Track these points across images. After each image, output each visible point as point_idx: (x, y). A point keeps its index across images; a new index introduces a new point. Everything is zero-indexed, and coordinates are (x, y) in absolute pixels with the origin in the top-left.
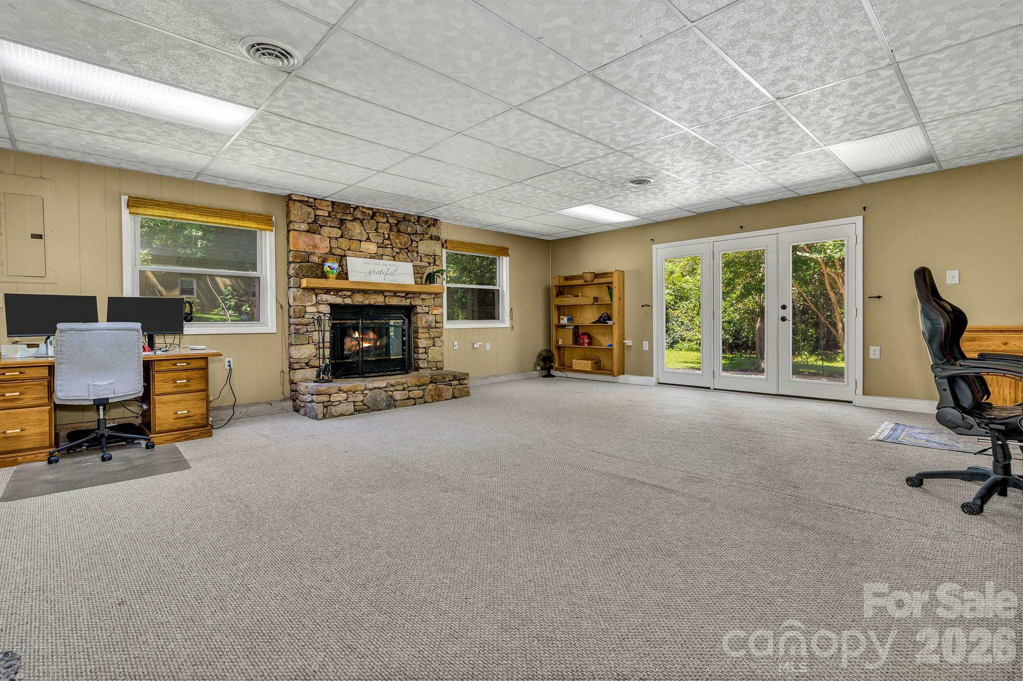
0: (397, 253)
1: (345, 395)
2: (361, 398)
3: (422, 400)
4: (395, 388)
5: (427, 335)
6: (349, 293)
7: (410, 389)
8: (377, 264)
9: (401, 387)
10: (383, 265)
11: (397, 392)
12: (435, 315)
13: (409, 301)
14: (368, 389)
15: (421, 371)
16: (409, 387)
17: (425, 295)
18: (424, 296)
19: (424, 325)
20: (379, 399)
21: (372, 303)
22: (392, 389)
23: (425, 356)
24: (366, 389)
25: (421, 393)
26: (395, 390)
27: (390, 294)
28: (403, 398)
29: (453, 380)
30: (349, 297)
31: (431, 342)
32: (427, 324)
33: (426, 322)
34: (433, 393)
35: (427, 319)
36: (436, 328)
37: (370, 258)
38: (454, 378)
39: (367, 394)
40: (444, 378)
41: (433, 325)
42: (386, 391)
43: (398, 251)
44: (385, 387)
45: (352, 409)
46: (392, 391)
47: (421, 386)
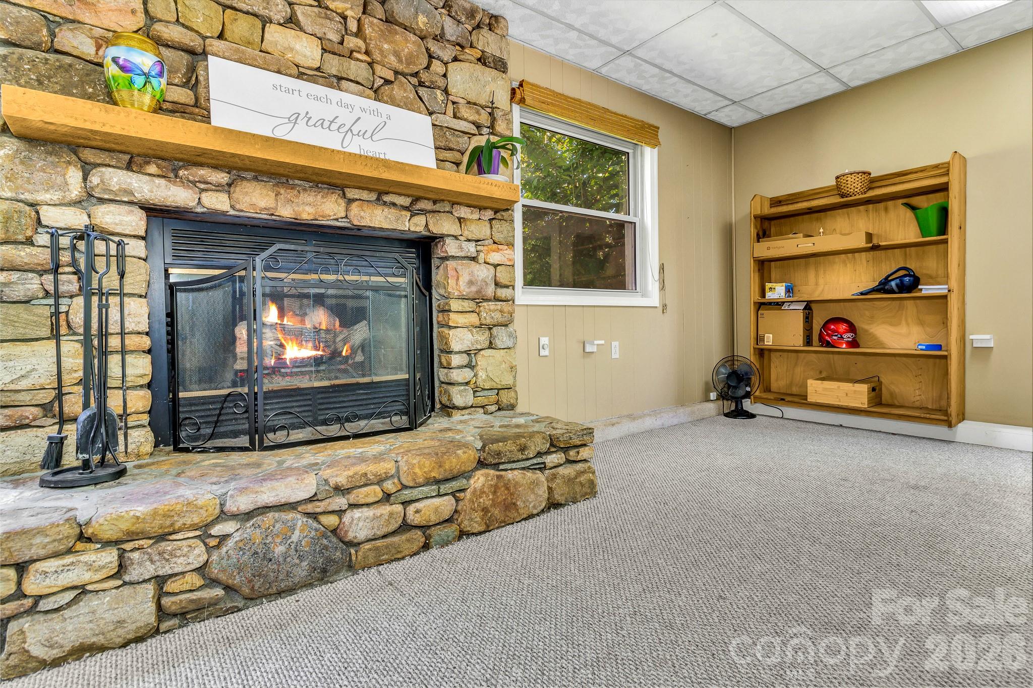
0: (387, 82)
1: (110, 557)
2: (197, 555)
3: (451, 530)
4: (353, 498)
5: (473, 319)
6: (222, 177)
7: (407, 494)
8: (317, 98)
9: (374, 492)
10: (340, 104)
11: (357, 513)
12: (496, 266)
13: (420, 220)
14: (234, 516)
15: (457, 416)
16: (405, 487)
17: (468, 210)
18: (463, 212)
19: (465, 290)
20: (279, 550)
21: (305, 216)
22: (340, 502)
23: (467, 374)
24: (223, 515)
25: (446, 505)
26: (353, 506)
27: (365, 195)
28: (385, 530)
29: (548, 453)
30: (219, 188)
31: (482, 338)
32: (474, 289)
33: (471, 283)
34: (485, 501)
35: (471, 274)
36: (496, 299)
37: (300, 76)
38: (552, 445)
39: (224, 538)
40: (523, 449)
41: (490, 291)
42: (314, 516)
43: (390, 75)
44: (310, 500)
45: (145, 613)
46: (340, 513)
47: (447, 480)
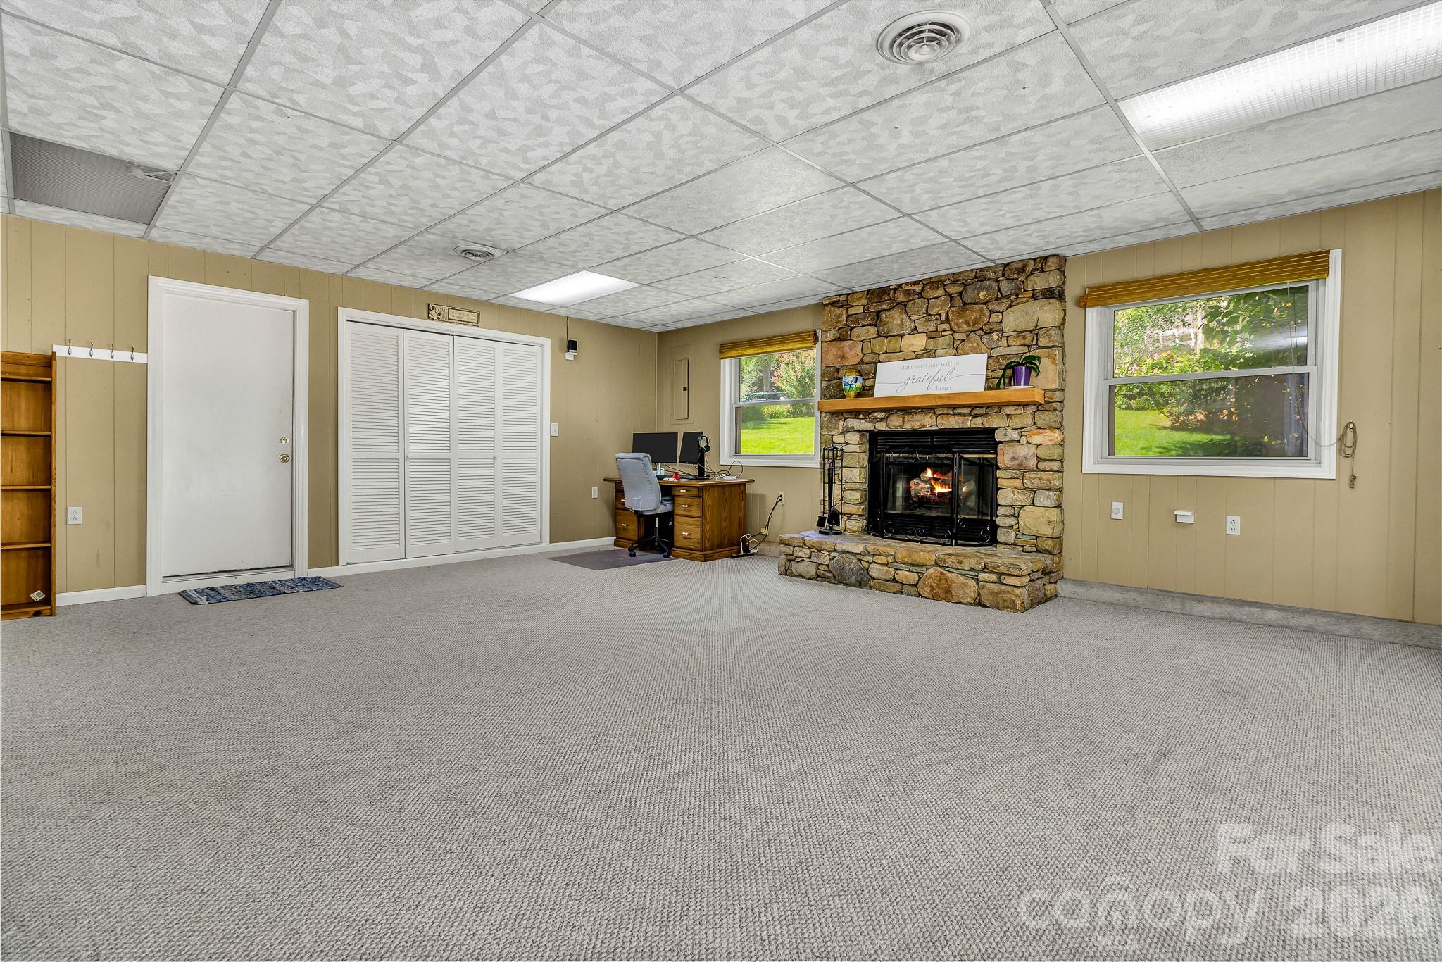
0: (963, 340)
1: (808, 551)
2: (826, 560)
3: (913, 589)
4: (876, 559)
5: (1018, 483)
6: (882, 415)
7: (896, 565)
8: (920, 367)
9: (883, 560)
10: (931, 366)
11: (874, 565)
12: (1038, 445)
13: (979, 420)
14: (838, 552)
15: (1000, 548)
16: (895, 562)
17: (1013, 408)
18: (1009, 410)
19: (1009, 464)
20: (847, 568)
21: (916, 427)
22: (869, 559)
23: (1011, 521)
24: (835, 551)
25: (913, 577)
26: (874, 562)
27: (945, 411)
28: (883, 577)
30: (882, 420)
31: (1023, 498)
32: (1016, 463)
33: (1013, 458)
34: (934, 583)
35: (1015, 452)
36: (1038, 469)
37: (917, 358)
39: (834, 558)
40: (960, 563)
41: (1032, 463)
42: (860, 560)
43: (963, 336)
44: (860, 554)
45: (813, 572)
46: (870, 563)
